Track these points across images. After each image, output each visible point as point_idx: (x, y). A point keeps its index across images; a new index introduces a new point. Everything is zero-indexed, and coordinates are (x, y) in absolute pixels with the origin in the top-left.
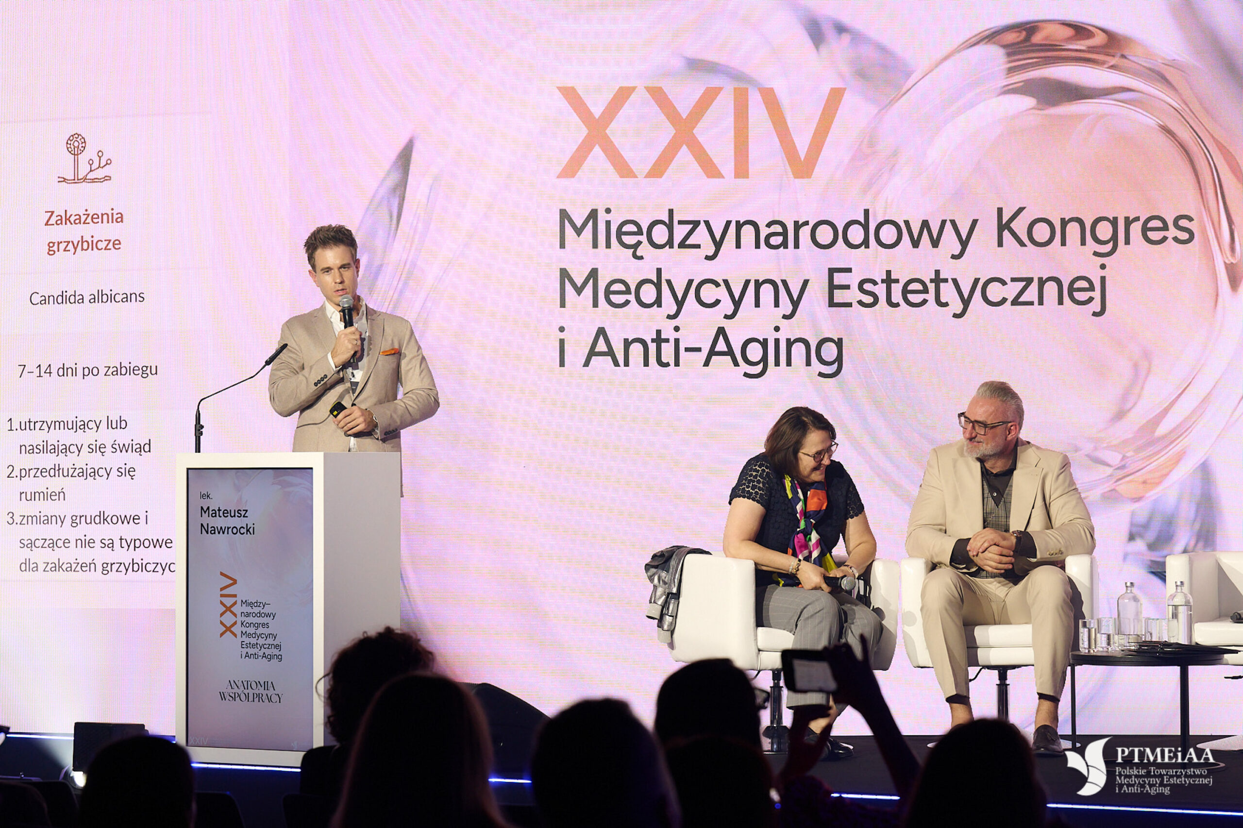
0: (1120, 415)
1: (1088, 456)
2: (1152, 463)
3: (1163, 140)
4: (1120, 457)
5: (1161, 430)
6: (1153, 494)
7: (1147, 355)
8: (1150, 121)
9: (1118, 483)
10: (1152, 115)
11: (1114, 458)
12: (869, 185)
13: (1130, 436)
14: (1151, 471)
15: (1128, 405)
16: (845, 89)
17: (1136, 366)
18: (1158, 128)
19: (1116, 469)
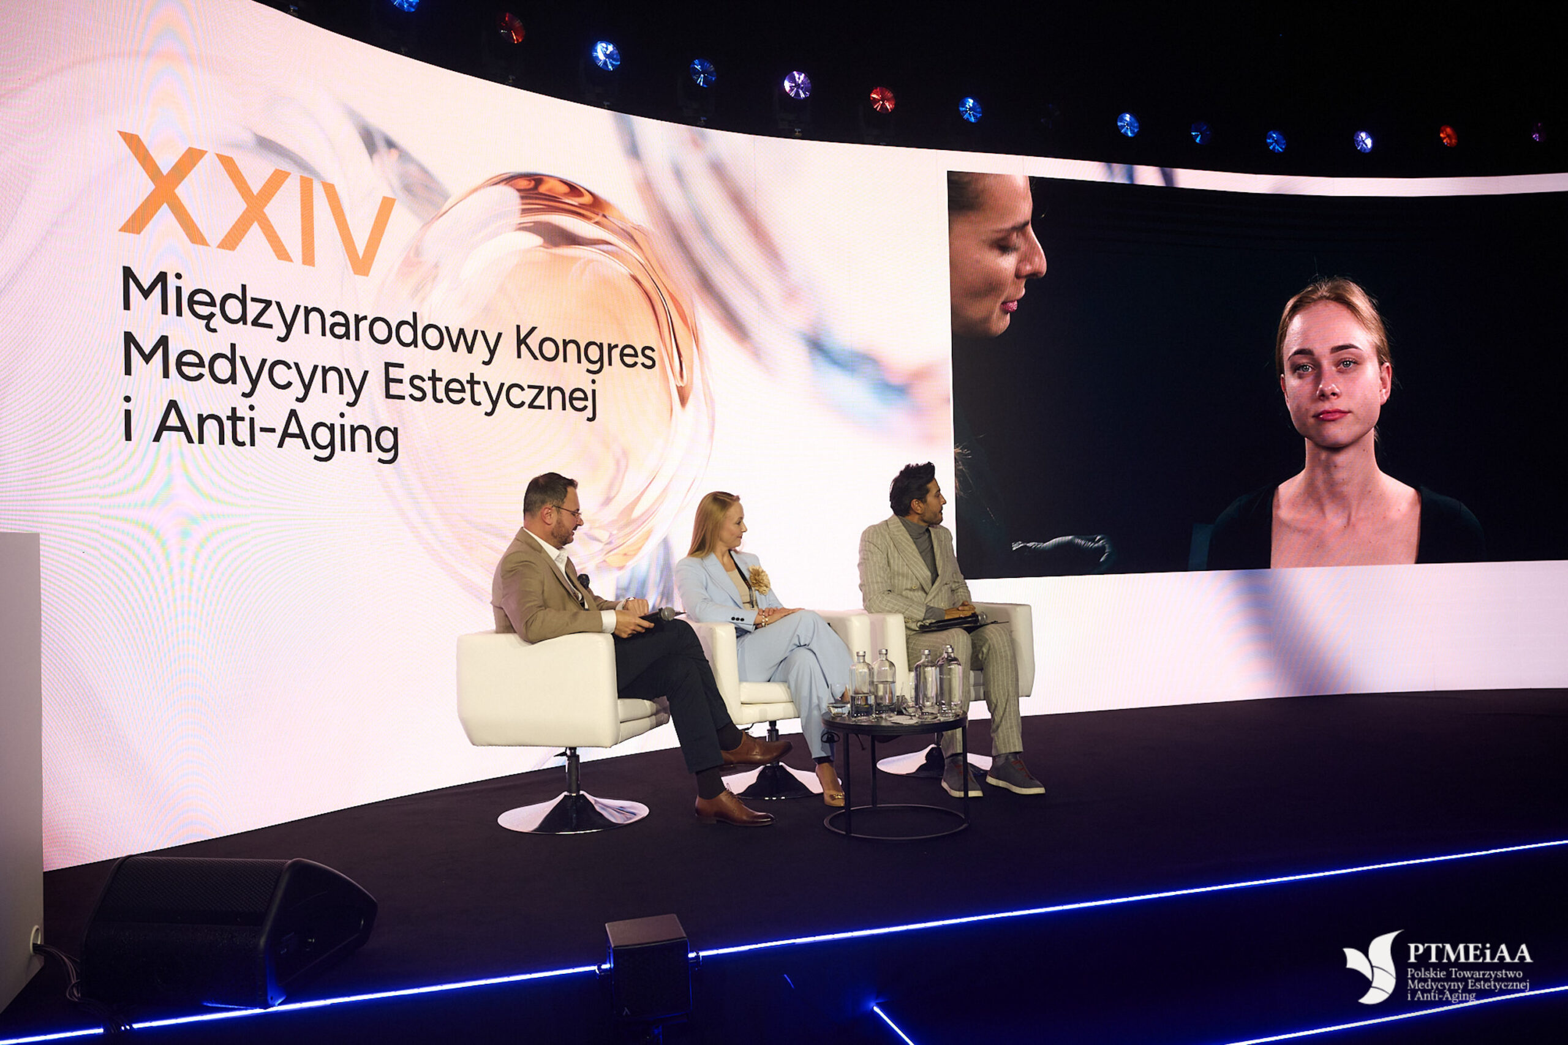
0: (608, 501)
4: (608, 534)
5: (636, 513)
6: (631, 564)
7: (625, 453)
8: (624, 270)
9: (608, 555)
11: (604, 536)
12: (417, 290)
13: (615, 518)
14: (628, 546)
15: (613, 494)
16: (394, 200)
18: (629, 276)
19: (607, 544)
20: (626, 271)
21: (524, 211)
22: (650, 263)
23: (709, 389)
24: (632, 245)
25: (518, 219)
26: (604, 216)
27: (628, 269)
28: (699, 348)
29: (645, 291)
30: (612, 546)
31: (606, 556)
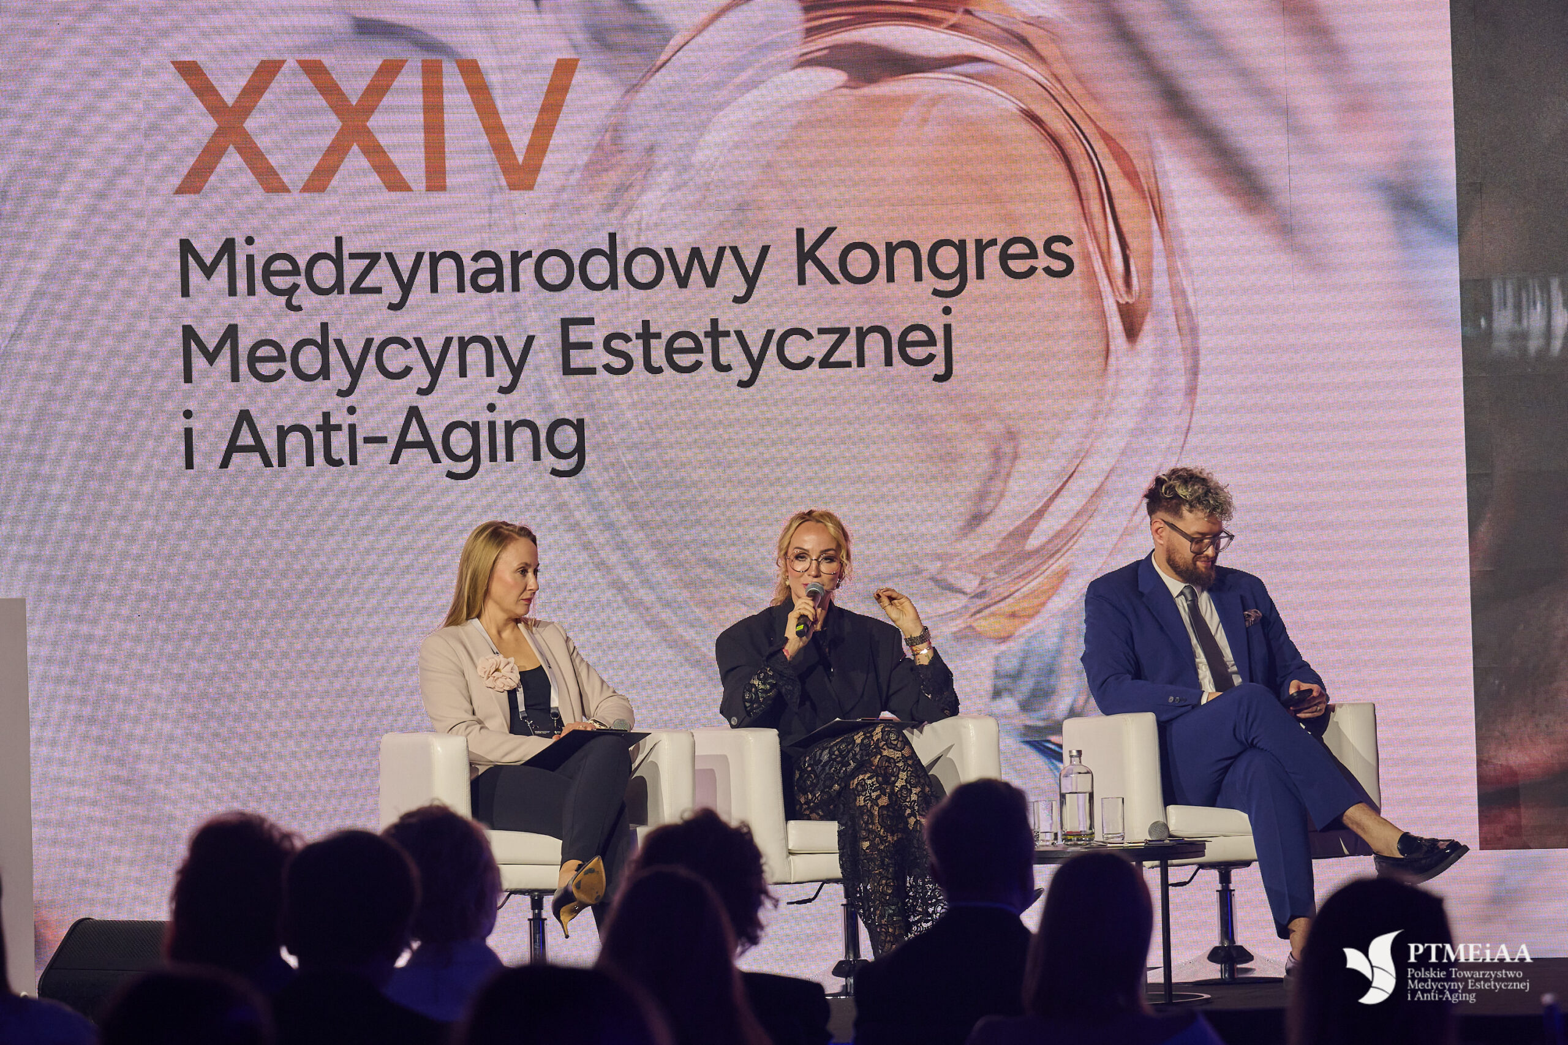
0: (977, 519)
1: (932, 579)
2: (1024, 586)
3: (1026, 129)
4: (977, 579)
6: (1024, 631)
7: (1011, 435)
8: (1008, 104)
9: (977, 617)
10: (1011, 95)
11: (971, 584)
12: (617, 197)
13: (991, 549)
14: (1023, 598)
15: (987, 506)
16: (576, 62)
17: (996, 452)
18: (1018, 113)
19: (972, 597)
20: (1012, 104)
21: (810, 32)
22: (1060, 85)
23: (1185, 300)
24: (1022, 52)
25: (798, 48)
26: (970, 12)
27: (1018, 102)
28: (1165, 229)
29: (1049, 135)
30: (986, 600)
31: (974, 618)
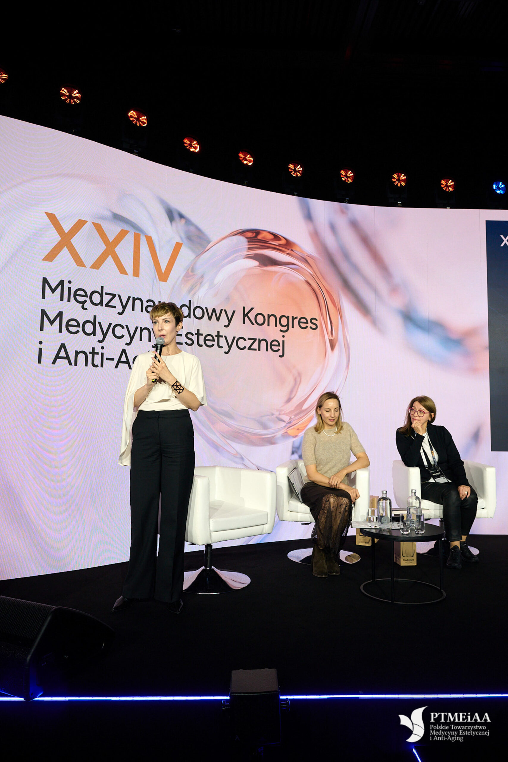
0: (289, 400)
1: (276, 417)
2: (301, 421)
3: (306, 286)
4: (289, 418)
5: (305, 407)
7: (300, 375)
8: (302, 278)
10: (303, 275)
11: (286, 418)
12: (191, 289)
13: (293, 409)
14: (300, 425)
15: (292, 396)
16: (182, 244)
17: (295, 380)
18: (305, 281)
19: (287, 423)
20: (303, 278)
21: (249, 249)
22: (316, 274)
23: (347, 341)
24: (306, 265)
25: (246, 253)
26: (292, 250)
27: (304, 278)
28: (342, 319)
29: (313, 289)
30: (290, 425)
31: (287, 430)
